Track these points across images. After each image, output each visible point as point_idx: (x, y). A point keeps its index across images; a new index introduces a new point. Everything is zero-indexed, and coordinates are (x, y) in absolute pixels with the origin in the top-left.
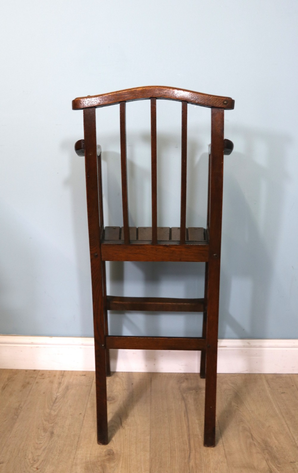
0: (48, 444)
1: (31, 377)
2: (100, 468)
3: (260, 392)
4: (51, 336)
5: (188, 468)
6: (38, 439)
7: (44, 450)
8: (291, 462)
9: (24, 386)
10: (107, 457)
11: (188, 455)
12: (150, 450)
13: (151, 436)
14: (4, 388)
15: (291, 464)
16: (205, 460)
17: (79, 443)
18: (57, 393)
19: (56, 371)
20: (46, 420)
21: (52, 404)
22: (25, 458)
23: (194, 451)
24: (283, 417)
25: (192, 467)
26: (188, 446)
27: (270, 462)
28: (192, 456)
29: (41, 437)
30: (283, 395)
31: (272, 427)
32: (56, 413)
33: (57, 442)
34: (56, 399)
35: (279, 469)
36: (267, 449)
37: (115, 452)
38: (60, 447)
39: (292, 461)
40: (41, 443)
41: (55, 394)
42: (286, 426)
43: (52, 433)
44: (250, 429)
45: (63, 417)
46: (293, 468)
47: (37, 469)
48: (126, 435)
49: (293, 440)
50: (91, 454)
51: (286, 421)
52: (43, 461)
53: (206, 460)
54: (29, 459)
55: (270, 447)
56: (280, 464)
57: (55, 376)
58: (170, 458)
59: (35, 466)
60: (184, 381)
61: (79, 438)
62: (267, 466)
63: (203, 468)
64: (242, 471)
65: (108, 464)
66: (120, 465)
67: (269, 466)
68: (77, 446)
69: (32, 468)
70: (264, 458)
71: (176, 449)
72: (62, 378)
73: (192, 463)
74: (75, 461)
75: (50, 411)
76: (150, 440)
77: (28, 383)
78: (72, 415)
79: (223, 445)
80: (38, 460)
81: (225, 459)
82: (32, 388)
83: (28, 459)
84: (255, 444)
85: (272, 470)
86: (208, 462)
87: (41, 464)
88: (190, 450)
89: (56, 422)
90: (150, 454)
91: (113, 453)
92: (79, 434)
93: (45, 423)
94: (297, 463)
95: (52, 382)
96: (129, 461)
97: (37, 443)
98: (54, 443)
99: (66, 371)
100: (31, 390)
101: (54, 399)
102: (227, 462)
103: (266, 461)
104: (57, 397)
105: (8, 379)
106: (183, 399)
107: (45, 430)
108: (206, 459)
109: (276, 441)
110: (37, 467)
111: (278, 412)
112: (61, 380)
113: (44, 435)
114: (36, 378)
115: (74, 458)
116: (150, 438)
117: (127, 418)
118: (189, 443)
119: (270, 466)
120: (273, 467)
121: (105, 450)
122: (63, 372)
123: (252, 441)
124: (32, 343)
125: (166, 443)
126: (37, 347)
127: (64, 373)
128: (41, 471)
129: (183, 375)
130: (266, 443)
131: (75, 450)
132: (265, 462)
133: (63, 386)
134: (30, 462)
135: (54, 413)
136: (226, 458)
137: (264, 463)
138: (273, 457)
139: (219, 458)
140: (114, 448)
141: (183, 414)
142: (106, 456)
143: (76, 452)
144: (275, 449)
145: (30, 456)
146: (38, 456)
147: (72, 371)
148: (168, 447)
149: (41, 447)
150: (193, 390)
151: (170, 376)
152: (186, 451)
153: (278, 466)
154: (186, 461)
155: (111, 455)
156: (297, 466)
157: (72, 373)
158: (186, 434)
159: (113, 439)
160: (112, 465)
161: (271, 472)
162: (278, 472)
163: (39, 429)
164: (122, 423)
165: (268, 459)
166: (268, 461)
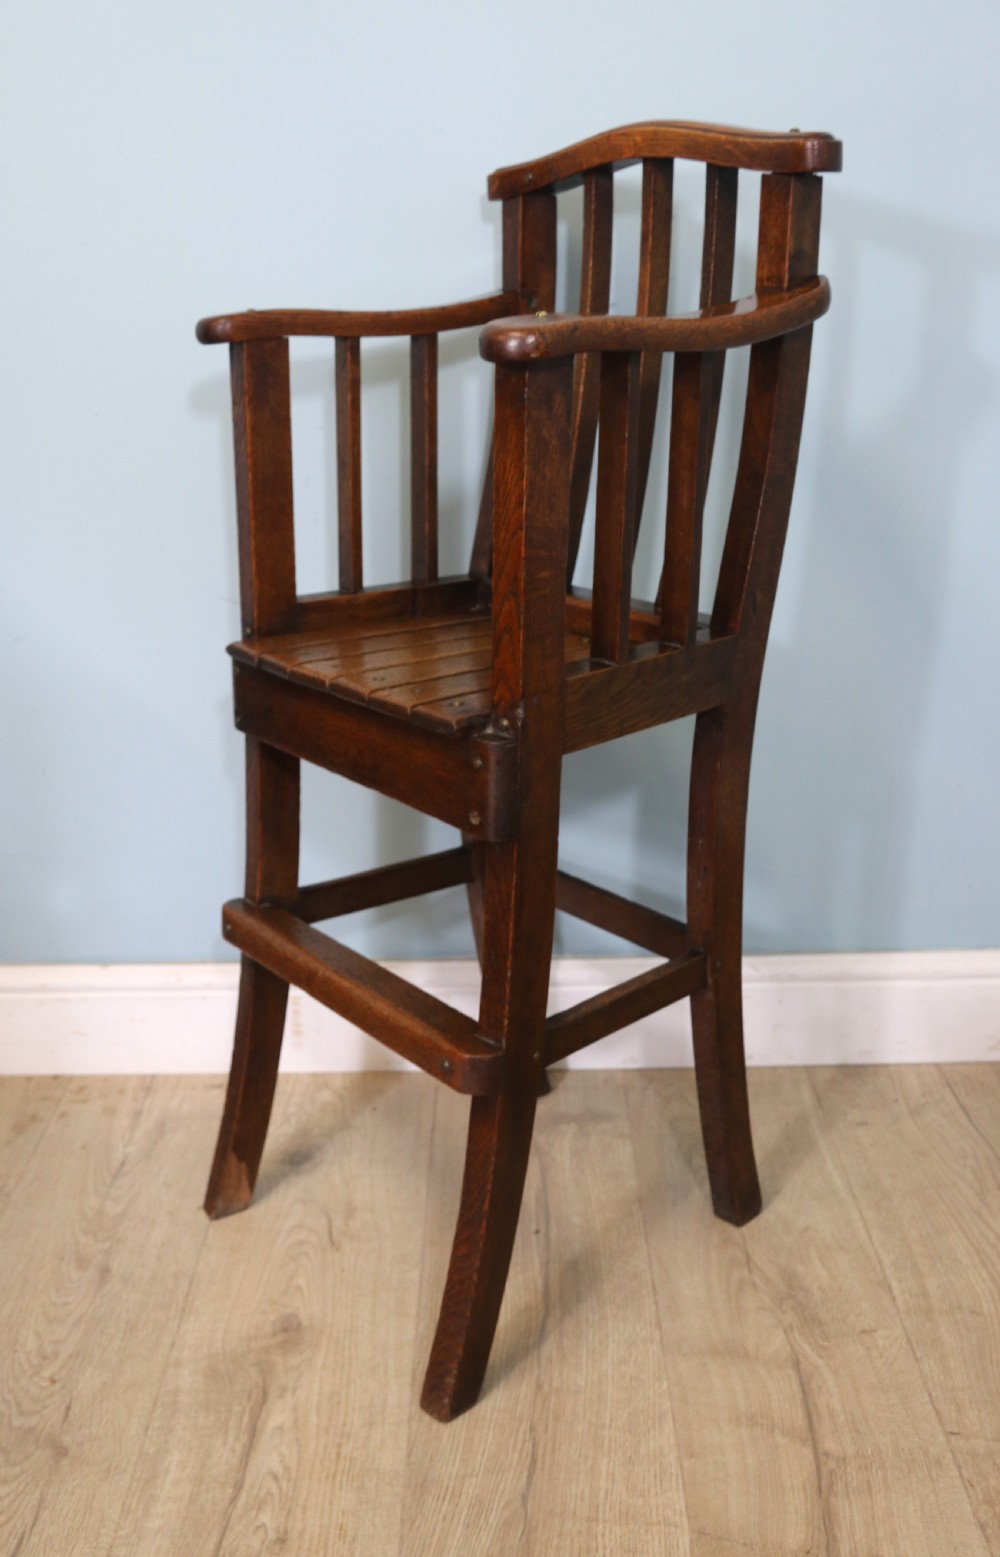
0: (91, 1303)
1: (44, 1099)
2: (253, 1372)
4: (104, 961)
5: (535, 1362)
6: (58, 1291)
7: (76, 1324)
8: (864, 1332)
9: (19, 1128)
10: (280, 1338)
11: (539, 1325)
12: (418, 1313)
13: (422, 1270)
15: (864, 1335)
16: (591, 1336)
17: (190, 1298)
18: (125, 1147)
19: (127, 1078)
20: (86, 1233)
21: (108, 1180)
22: (15, 1352)
23: (557, 1312)
24: (856, 1198)
25: (549, 1360)
26: (539, 1295)
27: (797, 1335)
29: (68, 1285)
30: (861, 1131)
31: (817, 1231)
32: (120, 1208)
33: (120, 1298)
34: (123, 1164)
35: (824, 1354)
36: (793, 1297)
37: (305, 1322)
38: (128, 1311)
39: (867, 1328)
40: (66, 1304)
41: (121, 1150)
42: (861, 1224)
43: (105, 1271)
44: (742, 1236)
45: (142, 1220)
46: (868, 1349)
47: (53, 1381)
48: (343, 1270)
49: (878, 1268)
50: (226, 1332)
51: (861, 1212)
52: (71, 1356)
53: (594, 1337)
54: (27, 1354)
55: (802, 1289)
56: (827, 1338)
57: (122, 1092)
59: (46, 1373)
61: (191, 1284)
62: (788, 1347)
63: (584, 1360)
64: (705, 1365)
65: (280, 1360)
66: (321, 1360)
67: (792, 1346)
68: (184, 1310)
69: (35, 1379)
70: (782, 1322)
72: (147, 1096)
73: (548, 1347)
74: (174, 1354)
75: (102, 1204)
76: (420, 1283)
77: (34, 1118)
78: (171, 1214)
79: (654, 1290)
80: (56, 1355)
81: (658, 1332)
82: (44, 1133)
84: (754, 1284)
85: (801, 1358)
86: (601, 1343)
87: (64, 1365)
88: (547, 1308)
89: (118, 1235)
90: (417, 1324)
91: (299, 1324)
92: (192, 1272)
93: (83, 1240)
94: (880, 1332)
95: (110, 1111)
96: (350, 1348)
97: (55, 1304)
98: (110, 1302)
99: (161, 1075)
100: (41, 1138)
101: (116, 1165)
102: (661, 1339)
103: (785, 1332)
104: (126, 1158)
107: (82, 1263)
108: (595, 1333)
109: (824, 1273)
110: (53, 1374)
111: (839, 1183)
112: (144, 1105)
113: (80, 1279)
114: (59, 1100)
115: (173, 1345)
116: (421, 1277)
117: (348, 1218)
118: (545, 1286)
119: (797, 1347)
120: (805, 1350)
121: (272, 1318)
122: (148, 1079)
123: (747, 1273)
124: (43, 989)
126: (59, 1000)
127: (151, 1083)
128: (64, 1387)
130: (790, 1279)
131: (177, 1321)
132: (782, 1334)
133: (147, 1124)
134: (30, 1362)
135: (113, 1209)
136: (660, 1327)
137: (778, 1340)
138: (809, 1321)
139: (639, 1330)
140: (301, 1309)
141: (532, 1197)
142: (275, 1334)
143: (179, 1328)
144: (819, 1295)
145: (31, 1344)
146: (57, 1342)
147: (179, 1076)
149: (68, 1316)
150: (568, 1122)
152: (533, 1313)
153: (822, 1347)
155: (291, 1332)
156: (881, 1342)
157: (179, 1082)
158: (536, 1260)
159: (301, 1281)
160: (294, 1360)
161: (797, 1364)
162: (820, 1362)
163: (62, 1259)
164: (335, 1232)
165: (792, 1326)
166: (792, 1331)
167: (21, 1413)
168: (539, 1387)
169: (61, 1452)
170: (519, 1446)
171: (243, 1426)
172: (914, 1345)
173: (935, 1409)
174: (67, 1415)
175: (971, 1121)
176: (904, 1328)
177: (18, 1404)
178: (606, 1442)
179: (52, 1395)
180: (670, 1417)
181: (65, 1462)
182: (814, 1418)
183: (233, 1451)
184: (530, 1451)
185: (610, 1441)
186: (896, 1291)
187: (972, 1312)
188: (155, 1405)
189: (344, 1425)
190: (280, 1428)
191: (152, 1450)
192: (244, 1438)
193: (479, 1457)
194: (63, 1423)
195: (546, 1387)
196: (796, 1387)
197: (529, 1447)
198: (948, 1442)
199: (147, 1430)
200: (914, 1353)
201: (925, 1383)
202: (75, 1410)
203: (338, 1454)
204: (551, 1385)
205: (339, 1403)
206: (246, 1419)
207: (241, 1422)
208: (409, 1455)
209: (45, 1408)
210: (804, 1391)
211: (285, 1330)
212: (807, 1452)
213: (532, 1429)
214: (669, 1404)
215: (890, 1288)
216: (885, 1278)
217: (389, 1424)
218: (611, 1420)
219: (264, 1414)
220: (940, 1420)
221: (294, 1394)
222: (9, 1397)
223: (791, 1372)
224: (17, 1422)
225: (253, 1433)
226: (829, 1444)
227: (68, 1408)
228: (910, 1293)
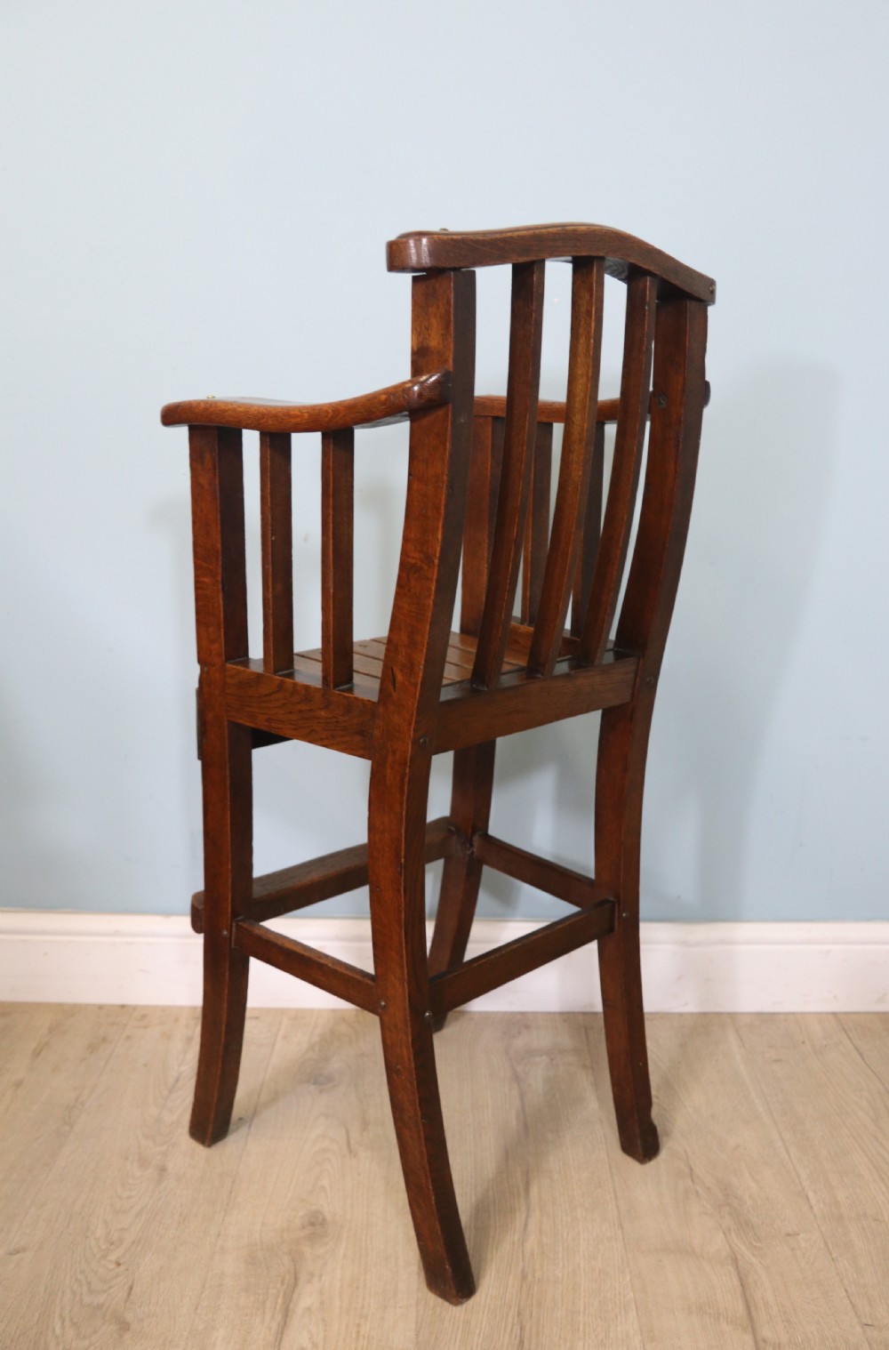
0: (151, 1197)
1: (113, 1024)
2: (286, 1259)
3: (717, 1060)
5: (520, 1255)
6: (123, 1186)
7: (138, 1215)
8: (789, 1235)
9: (92, 1048)
10: (309, 1230)
11: (523, 1224)
14: (39, 1054)
15: (788, 1238)
16: (565, 1235)
17: (232, 1194)
18: (178, 1066)
19: (181, 1008)
20: (146, 1137)
21: (165, 1093)
22: (87, 1237)
23: (535, 1213)
24: (775, 1122)
25: (532, 1255)
26: (522, 1199)
27: (733, 1235)
28: (531, 1226)
29: (131, 1181)
30: (776, 1067)
31: (745, 1149)
32: (174, 1117)
33: (175, 1194)
34: (177, 1080)
35: (758, 1254)
36: (730, 1204)
37: (329, 1218)
38: (182, 1205)
39: (791, 1232)
40: (129, 1197)
41: (175, 1068)
42: (780, 1143)
43: (163, 1170)
44: (685, 1152)
46: (793, 1249)
47: (119, 1264)
48: (359, 1174)
49: (797, 1181)
50: (263, 1224)
51: (780, 1133)
52: (134, 1242)
53: (568, 1235)
54: (97, 1239)
55: (736, 1197)
56: (759, 1240)
57: (176, 1020)
59: (113, 1257)
60: (519, 1033)
61: (234, 1182)
62: (727, 1247)
63: (560, 1255)
64: (660, 1261)
65: (308, 1250)
66: (342, 1250)
67: (730, 1247)
68: (228, 1204)
69: (103, 1262)
70: (721, 1226)
71: (492, 1210)
72: (196, 1024)
73: (531, 1244)
74: (220, 1242)
75: (160, 1113)
77: (104, 1040)
79: (616, 1197)
80: (121, 1241)
81: (620, 1232)
82: (113, 1052)
83: (95, 1239)
84: (697, 1193)
85: (739, 1256)
86: (574, 1241)
87: (128, 1250)
88: (528, 1209)
89: (173, 1140)
91: (324, 1219)
92: (233, 1172)
93: (144, 1143)
94: (801, 1236)
95: (167, 1036)
96: (366, 1241)
97: (120, 1198)
98: (167, 1197)
100: (110, 1056)
101: (171, 1080)
102: (623, 1239)
103: (724, 1233)
104: (179, 1075)
105: (51, 1030)
106: (516, 1078)
107: (143, 1162)
108: (569, 1232)
109: (754, 1184)
110: (118, 1258)
111: (761, 1109)
112: (192, 1032)
113: (142, 1176)
114: (125, 1025)
115: (219, 1235)
117: (364, 1130)
118: (527, 1192)
119: (735, 1246)
120: (741, 1249)
121: (301, 1214)
122: (198, 1010)
123: (690, 1183)
124: (116, 933)
126: (129, 943)
128: (127, 1270)
129: (519, 1017)
130: (726, 1189)
131: (222, 1214)
132: (722, 1235)
134: (99, 1247)
135: (168, 1118)
136: (622, 1228)
137: (720, 1240)
138: (744, 1225)
139: (602, 1230)
140: (323, 1206)
141: (514, 1116)
142: (304, 1227)
143: (223, 1220)
144: (750, 1202)
145: (100, 1231)
146: (122, 1230)
149: (131, 1208)
150: (541, 1055)
151: (485, 1018)
152: (518, 1213)
153: (755, 1247)
154: (516, 1239)
155: (316, 1226)
156: (803, 1244)
158: (518, 1169)
159: (325, 1183)
160: (320, 1250)
161: (735, 1261)
162: (754, 1260)
163: (127, 1158)
164: (352, 1142)
165: (729, 1229)
166: (730, 1234)
167: (91, 1292)
168: (524, 1277)
169: (124, 1327)
170: (509, 1329)
171: (278, 1307)
172: (831, 1247)
173: (851, 1303)
174: (129, 1294)
175: (863, 1059)
176: (821, 1232)
177: (89, 1283)
178: (581, 1327)
179: (117, 1276)
180: (633, 1306)
181: (127, 1336)
182: (753, 1309)
183: (270, 1328)
184: (519, 1334)
185: (584, 1324)
186: (813, 1201)
187: (876, 1220)
188: (203, 1287)
189: (363, 1307)
190: (309, 1309)
191: (200, 1327)
192: (279, 1317)
193: (476, 1338)
194: (126, 1301)
195: (530, 1278)
196: (736, 1283)
197: (517, 1329)
198: (864, 1332)
199: (196, 1309)
200: (831, 1254)
201: (842, 1280)
202: (136, 1290)
203: (358, 1332)
204: (534, 1277)
205: (357, 1288)
206: (280, 1301)
207: (276, 1303)
208: (417, 1335)
209: (111, 1287)
210: (742, 1285)
212: (748, 1338)
213: (519, 1314)
214: (632, 1294)
215: (808, 1198)
216: (803, 1189)
217: (400, 1307)
218: (585, 1307)
219: (295, 1296)
220: (856, 1313)
221: (320, 1280)
222: (81, 1277)
223: (731, 1269)
224: (87, 1300)
225: (287, 1313)
226: (766, 1332)
227: (131, 1288)
228: (824, 1203)
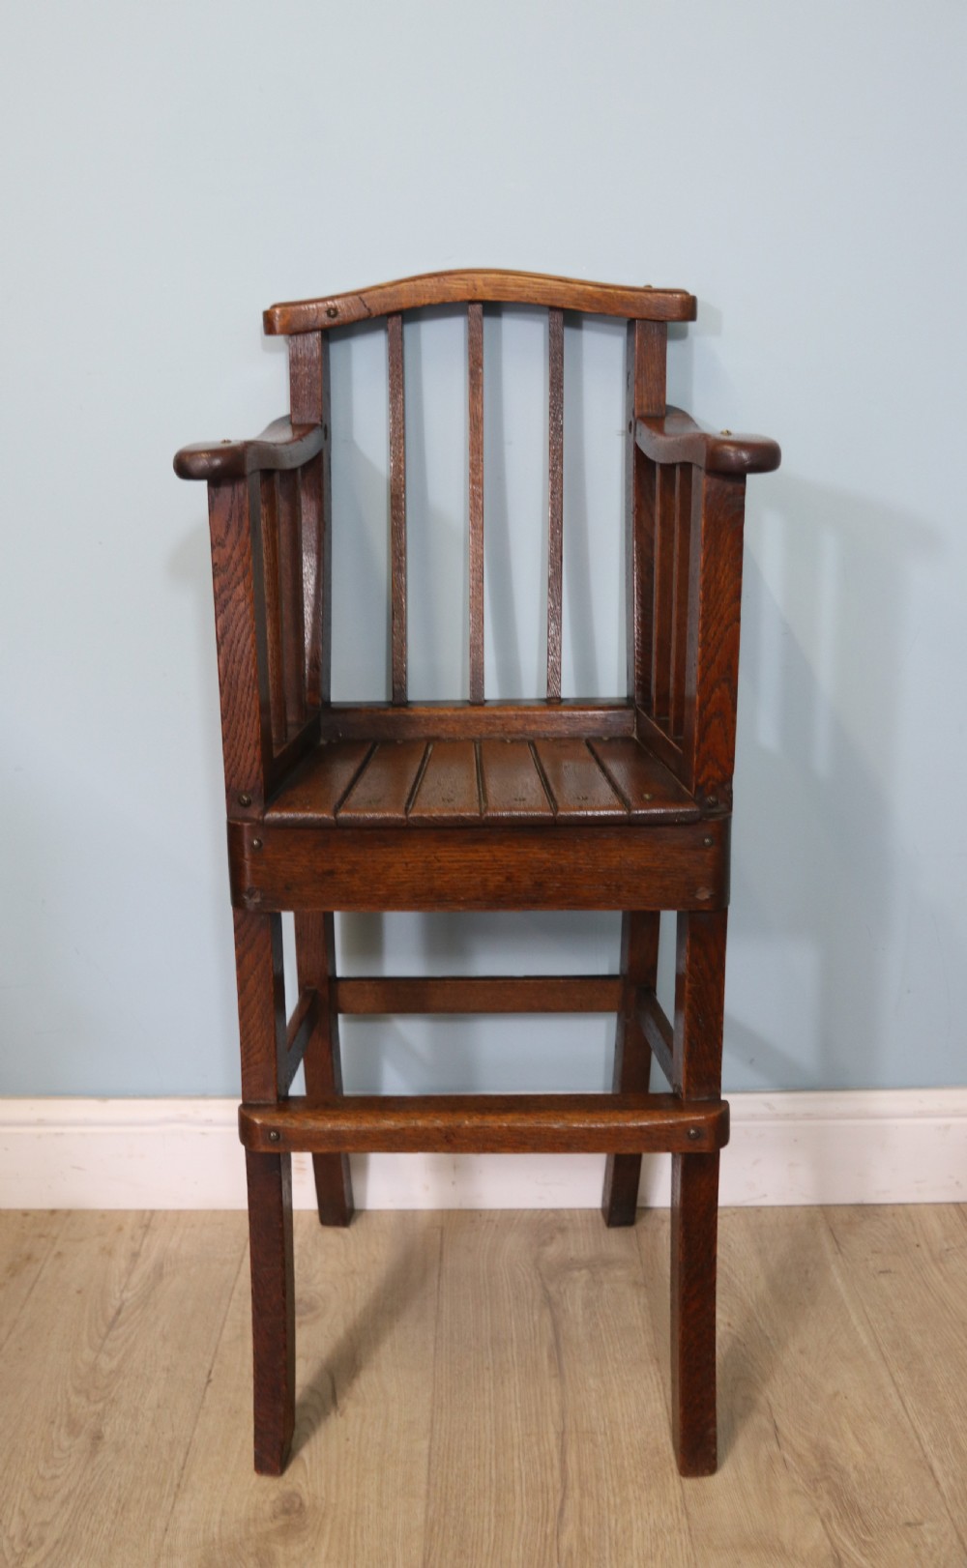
0: (80, 1477)
1: (41, 1236)
3: (807, 1272)
4: (103, 1095)
5: (555, 1555)
6: (47, 1462)
7: (64, 1502)
8: (909, 1524)
9: (13, 1270)
10: (280, 1522)
11: (558, 1508)
12: (428, 1492)
13: (432, 1439)
15: (909, 1529)
16: (613, 1522)
17: (186, 1471)
18: (122, 1292)
19: (126, 1212)
20: (78, 1392)
21: (104, 1330)
23: (577, 1493)
24: (884, 1359)
25: (571, 1553)
26: (557, 1473)
27: (835, 1525)
28: (569, 1512)
29: (57, 1454)
30: (884, 1281)
31: (846, 1397)
32: (114, 1364)
33: (112, 1471)
34: (119, 1312)
35: (867, 1552)
36: (827, 1478)
37: (307, 1503)
38: (120, 1486)
39: (912, 1520)
40: (54, 1477)
41: (118, 1295)
42: (891, 1390)
43: (97, 1437)
44: (769, 1404)
45: (137, 1377)
46: (915, 1546)
48: (348, 1440)
49: (916, 1442)
50: (223, 1513)
51: (891, 1375)
52: (57, 1542)
53: (616, 1524)
54: (11, 1539)
55: (836, 1469)
56: (868, 1530)
57: (120, 1229)
58: (493, 1520)
60: (552, 1238)
61: (187, 1453)
62: (827, 1542)
63: (606, 1554)
64: (739, 1562)
65: (279, 1549)
66: (324, 1550)
67: (832, 1543)
68: (179, 1485)
70: (817, 1510)
71: (518, 1488)
72: (144, 1235)
73: (569, 1537)
74: (167, 1540)
75: (97, 1357)
76: (429, 1455)
77: (29, 1258)
78: (168, 1370)
80: (42, 1540)
81: (684, 1520)
82: (38, 1276)
83: (8, 1537)
84: (785, 1461)
85: (842, 1555)
86: (624, 1532)
87: (49, 1554)
88: (565, 1488)
89: (112, 1395)
90: (427, 1506)
91: (301, 1504)
92: (188, 1440)
93: (74, 1399)
94: (926, 1525)
95: (108, 1252)
96: (355, 1533)
97: (42, 1478)
98: (101, 1476)
99: (160, 1211)
100: (36, 1281)
101: (111, 1312)
102: (688, 1529)
103: (822, 1522)
104: (123, 1304)
106: (550, 1302)
107: (73, 1427)
108: (616, 1521)
109: (858, 1449)
111: (865, 1341)
112: (141, 1245)
113: (70, 1447)
114: (56, 1238)
115: (166, 1530)
116: (430, 1448)
117: (353, 1377)
118: (563, 1462)
119: (836, 1540)
120: (844, 1545)
121: (273, 1497)
122: (147, 1215)
123: (775, 1447)
124: (41, 1122)
125: (484, 1466)
126: (57, 1134)
127: (150, 1220)
129: (551, 1215)
130: (823, 1454)
131: (172, 1499)
132: (819, 1524)
133: (145, 1266)
134: (13, 1549)
135: (107, 1364)
136: (688, 1515)
137: (816, 1530)
138: (848, 1509)
139: (663, 1517)
140: (304, 1486)
141: (545, 1355)
142: (275, 1516)
143: (173, 1507)
144: (854, 1476)
146: (44, 1524)
147: (179, 1212)
148: (491, 1480)
149: (56, 1492)
150: (580, 1269)
151: (508, 1219)
152: (551, 1493)
153: (864, 1542)
154: (549, 1531)
155: (291, 1512)
156: (929, 1539)
157: (179, 1218)
158: (551, 1429)
159: (305, 1453)
160: (296, 1550)
162: (860, 1559)
163: (53, 1422)
164: (339, 1393)
165: (829, 1516)
166: (830, 1520)
172: (966, 1544)
176: (952, 1519)
186: (939, 1474)
211: (286, 1511)
215: (931, 1470)
216: (925, 1457)
228: (954, 1477)
